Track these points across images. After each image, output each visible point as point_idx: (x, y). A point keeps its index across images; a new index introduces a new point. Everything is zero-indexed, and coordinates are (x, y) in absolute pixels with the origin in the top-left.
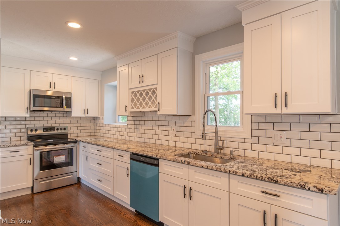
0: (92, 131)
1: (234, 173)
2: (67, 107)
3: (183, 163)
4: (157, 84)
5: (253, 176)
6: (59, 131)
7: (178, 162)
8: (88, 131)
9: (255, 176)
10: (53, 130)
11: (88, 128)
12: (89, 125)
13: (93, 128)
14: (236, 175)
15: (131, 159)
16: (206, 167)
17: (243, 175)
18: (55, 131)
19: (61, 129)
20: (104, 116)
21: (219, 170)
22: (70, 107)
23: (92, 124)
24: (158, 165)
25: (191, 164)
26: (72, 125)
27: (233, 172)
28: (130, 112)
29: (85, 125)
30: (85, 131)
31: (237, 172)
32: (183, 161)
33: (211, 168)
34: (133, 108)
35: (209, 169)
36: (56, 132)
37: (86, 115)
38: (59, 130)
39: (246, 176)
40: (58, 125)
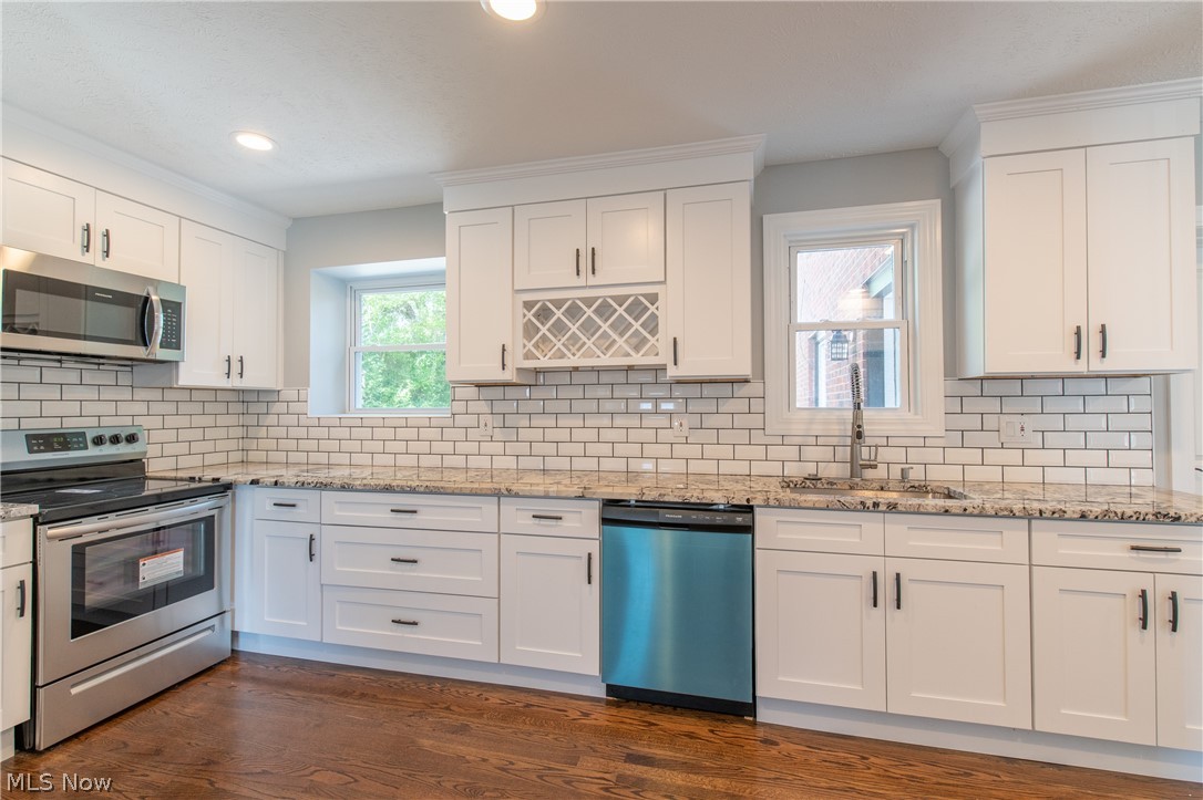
0: (232, 445)
1: (1056, 515)
2: (165, 345)
3: (871, 508)
4: (664, 282)
5: (1112, 515)
6: (107, 451)
7: (848, 510)
8: (221, 445)
9: (1119, 515)
10: (79, 442)
11: (222, 433)
12: (221, 420)
13: (239, 432)
14: (1061, 518)
15: (605, 521)
16: (961, 512)
17: (1083, 516)
18: (86, 448)
19: (115, 440)
20: (307, 384)
21: (1006, 513)
22: (178, 347)
23: (232, 420)
24: (749, 529)
25: (900, 508)
26: (156, 422)
27: (1054, 513)
28: (518, 369)
29: (208, 420)
30: (208, 446)
31: (1065, 512)
32: (869, 503)
33: (976, 512)
34: (528, 356)
35: (971, 515)
36: (93, 452)
37: (235, 382)
38: (108, 443)
39: (1092, 517)
40: (93, 422)
